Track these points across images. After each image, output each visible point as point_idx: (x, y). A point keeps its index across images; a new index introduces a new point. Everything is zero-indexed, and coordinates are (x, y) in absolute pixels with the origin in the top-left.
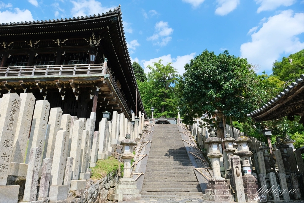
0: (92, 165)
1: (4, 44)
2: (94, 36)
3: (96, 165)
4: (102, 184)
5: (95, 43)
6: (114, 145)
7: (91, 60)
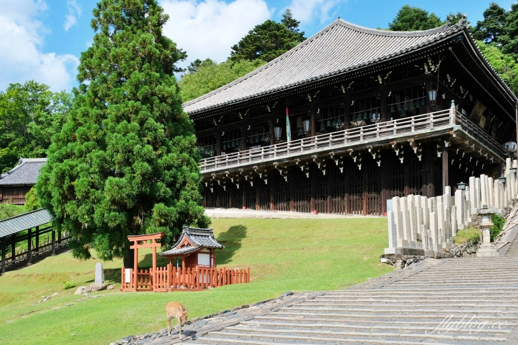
0: (454, 234)
1: (309, 97)
2: (430, 61)
3: (457, 235)
4: (463, 248)
5: (433, 70)
6: (474, 215)
7: (431, 99)
